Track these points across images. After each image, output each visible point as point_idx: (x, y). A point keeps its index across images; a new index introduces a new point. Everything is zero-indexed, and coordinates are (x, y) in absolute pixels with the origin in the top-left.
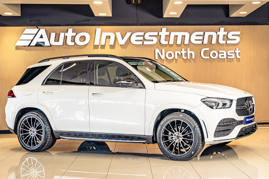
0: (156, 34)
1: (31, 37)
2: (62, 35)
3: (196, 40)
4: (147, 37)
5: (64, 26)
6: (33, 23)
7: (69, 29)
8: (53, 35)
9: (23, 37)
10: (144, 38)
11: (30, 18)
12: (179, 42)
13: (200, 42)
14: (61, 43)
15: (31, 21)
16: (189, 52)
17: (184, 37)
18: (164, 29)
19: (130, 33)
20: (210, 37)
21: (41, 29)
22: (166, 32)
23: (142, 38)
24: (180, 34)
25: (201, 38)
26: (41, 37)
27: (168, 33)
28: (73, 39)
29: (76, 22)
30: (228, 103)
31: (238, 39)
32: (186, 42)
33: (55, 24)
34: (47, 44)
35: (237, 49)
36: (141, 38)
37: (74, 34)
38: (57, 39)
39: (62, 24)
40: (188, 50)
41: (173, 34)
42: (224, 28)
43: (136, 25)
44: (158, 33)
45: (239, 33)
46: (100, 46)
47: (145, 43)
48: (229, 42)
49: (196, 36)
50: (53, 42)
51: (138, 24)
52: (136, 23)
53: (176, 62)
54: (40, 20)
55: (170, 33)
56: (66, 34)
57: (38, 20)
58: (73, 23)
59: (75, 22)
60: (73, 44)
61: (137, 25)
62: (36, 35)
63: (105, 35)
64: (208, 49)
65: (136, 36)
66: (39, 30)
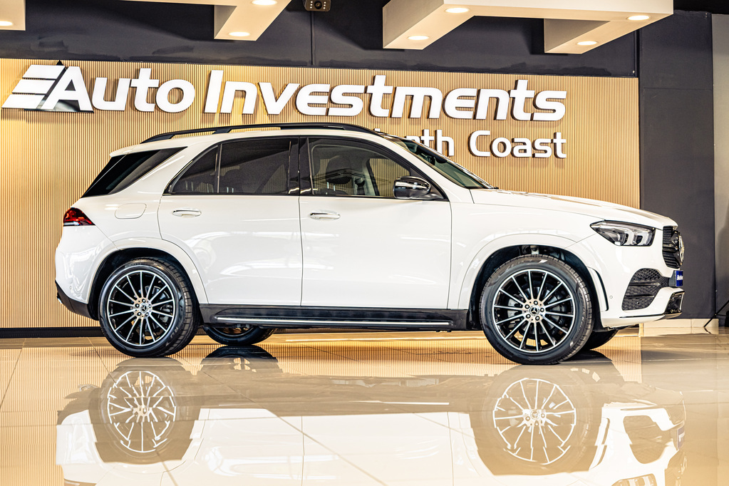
1: (44, 87)
2: (124, 84)
3: (457, 108)
4: (337, 96)
5: (126, 61)
6: (47, 50)
7: (141, 70)
8: (101, 84)
9: (23, 86)
10: (330, 99)
11: (40, 38)
12: (417, 112)
14: (120, 103)
15: (41, 45)
18: (381, 78)
19: (296, 86)
21: (70, 68)
22: (386, 85)
24: (419, 93)
26: (71, 87)
28: (152, 95)
29: (159, 51)
30: (645, 235)
33: (104, 55)
34: (85, 105)
36: (324, 99)
39: (121, 58)
42: (527, 81)
43: (309, 64)
44: (366, 88)
46: (217, 117)
48: (538, 116)
49: (460, 98)
50: (99, 101)
51: (314, 64)
52: (308, 61)
54: (65, 43)
55: (395, 89)
56: (135, 83)
57: (61, 44)
58: (150, 55)
59: (154, 53)
60: (151, 107)
61: (311, 65)
62: (57, 81)
64: (488, 133)
65: (311, 94)
66: (64, 71)
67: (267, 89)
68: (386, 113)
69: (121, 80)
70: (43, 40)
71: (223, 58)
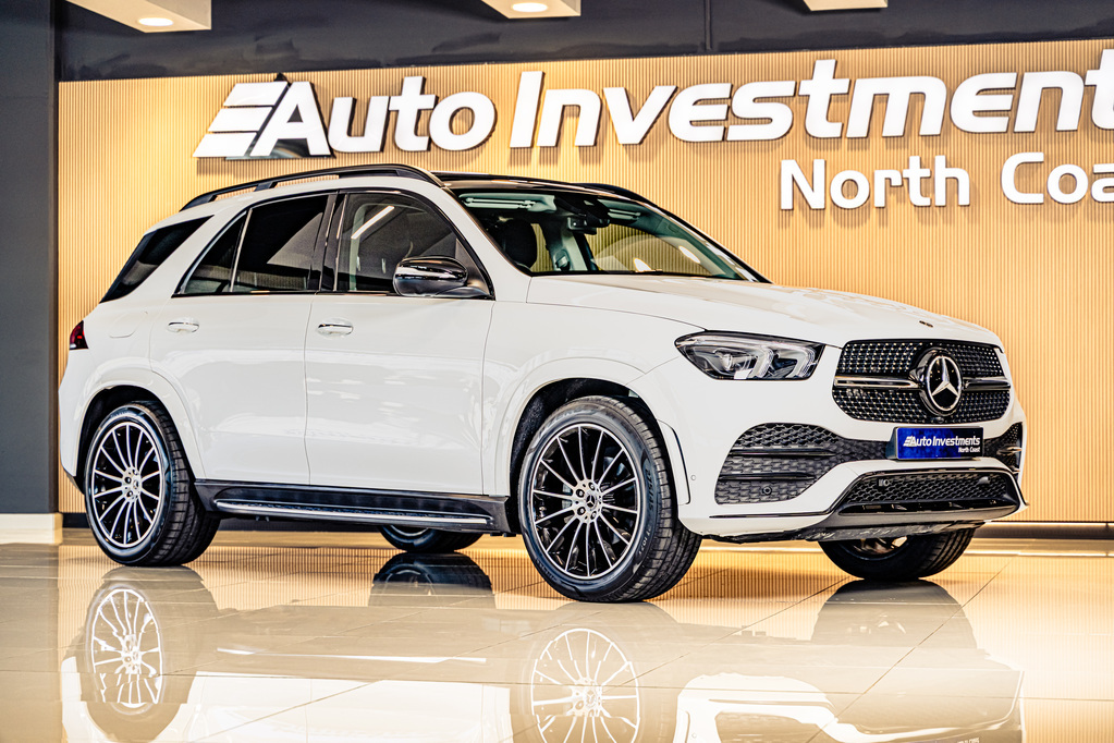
0: (786, 88)
1: (255, 119)
2: (377, 108)
3: (978, 113)
4: (743, 104)
5: (389, 66)
6: (268, 57)
7: (407, 80)
8: (342, 108)
9: (225, 120)
10: (730, 111)
11: (257, 39)
13: (999, 124)
14: (372, 140)
15: (260, 50)
16: (942, 173)
17: (917, 98)
18: (825, 67)
19: (669, 90)
20: (1052, 96)
21: (295, 85)
22: (834, 77)
23: (719, 112)
25: (1004, 102)
26: (296, 117)
27: (841, 86)
28: (423, 122)
29: (443, 46)
30: (803, 357)
32: (931, 123)
33: (354, 60)
34: (317, 146)
37: (428, 101)
38: (355, 126)
39: (382, 60)
40: (940, 161)
41: (866, 89)
43: (700, 49)
44: (798, 86)
46: (535, 153)
47: (735, 132)
49: (981, 93)
50: (340, 140)
51: (708, 47)
52: (698, 43)
53: (883, 222)
54: (295, 45)
55: (851, 85)
56: (396, 103)
57: (289, 46)
58: (428, 53)
59: (434, 49)
60: (422, 143)
61: (705, 52)
62: (274, 108)
64: (1038, 157)
65: (695, 103)
66: (286, 90)
67: (616, 99)
68: (834, 130)
69: (374, 100)
70: (261, 42)
71: (550, 49)
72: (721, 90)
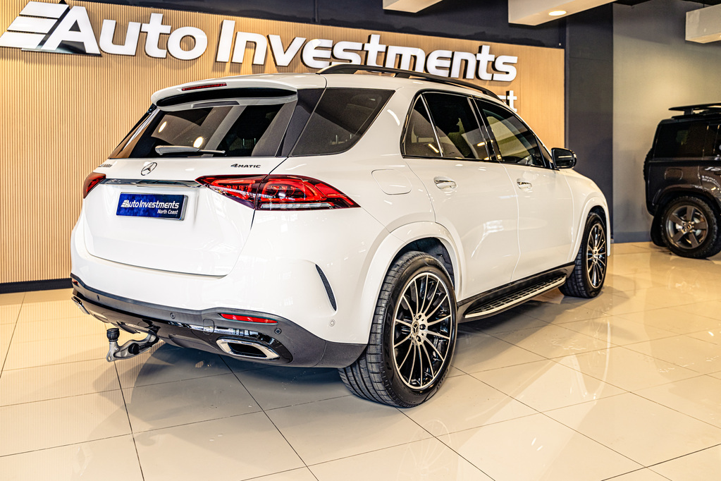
0: (358, 46)
1: (47, 26)
2: (133, 29)
3: (437, 67)
4: (338, 51)
5: (136, 5)
7: (152, 15)
8: (108, 27)
9: (20, 24)
10: (332, 54)
14: (130, 47)
18: (375, 38)
19: (303, 40)
21: (74, 8)
22: (380, 44)
24: (407, 53)
26: (75, 28)
28: (163, 41)
31: (513, 72)
35: (511, 93)
37: (166, 29)
38: (118, 38)
42: (489, 47)
43: (312, 21)
44: (363, 46)
45: (514, 59)
46: (228, 66)
48: (497, 77)
49: (439, 58)
50: (107, 45)
51: (317, 21)
52: (311, 18)
55: (387, 48)
56: (145, 27)
58: (161, 2)
60: (162, 53)
62: (60, 20)
63: (243, 38)
65: (316, 48)
66: (68, 10)
67: (276, 41)
69: (131, 24)
71: (233, 9)
72: (328, 43)
